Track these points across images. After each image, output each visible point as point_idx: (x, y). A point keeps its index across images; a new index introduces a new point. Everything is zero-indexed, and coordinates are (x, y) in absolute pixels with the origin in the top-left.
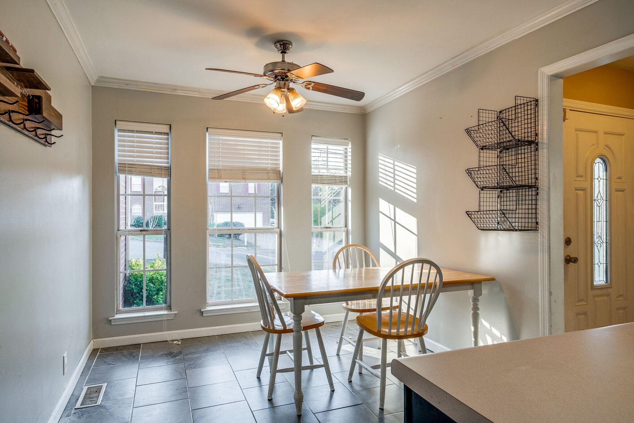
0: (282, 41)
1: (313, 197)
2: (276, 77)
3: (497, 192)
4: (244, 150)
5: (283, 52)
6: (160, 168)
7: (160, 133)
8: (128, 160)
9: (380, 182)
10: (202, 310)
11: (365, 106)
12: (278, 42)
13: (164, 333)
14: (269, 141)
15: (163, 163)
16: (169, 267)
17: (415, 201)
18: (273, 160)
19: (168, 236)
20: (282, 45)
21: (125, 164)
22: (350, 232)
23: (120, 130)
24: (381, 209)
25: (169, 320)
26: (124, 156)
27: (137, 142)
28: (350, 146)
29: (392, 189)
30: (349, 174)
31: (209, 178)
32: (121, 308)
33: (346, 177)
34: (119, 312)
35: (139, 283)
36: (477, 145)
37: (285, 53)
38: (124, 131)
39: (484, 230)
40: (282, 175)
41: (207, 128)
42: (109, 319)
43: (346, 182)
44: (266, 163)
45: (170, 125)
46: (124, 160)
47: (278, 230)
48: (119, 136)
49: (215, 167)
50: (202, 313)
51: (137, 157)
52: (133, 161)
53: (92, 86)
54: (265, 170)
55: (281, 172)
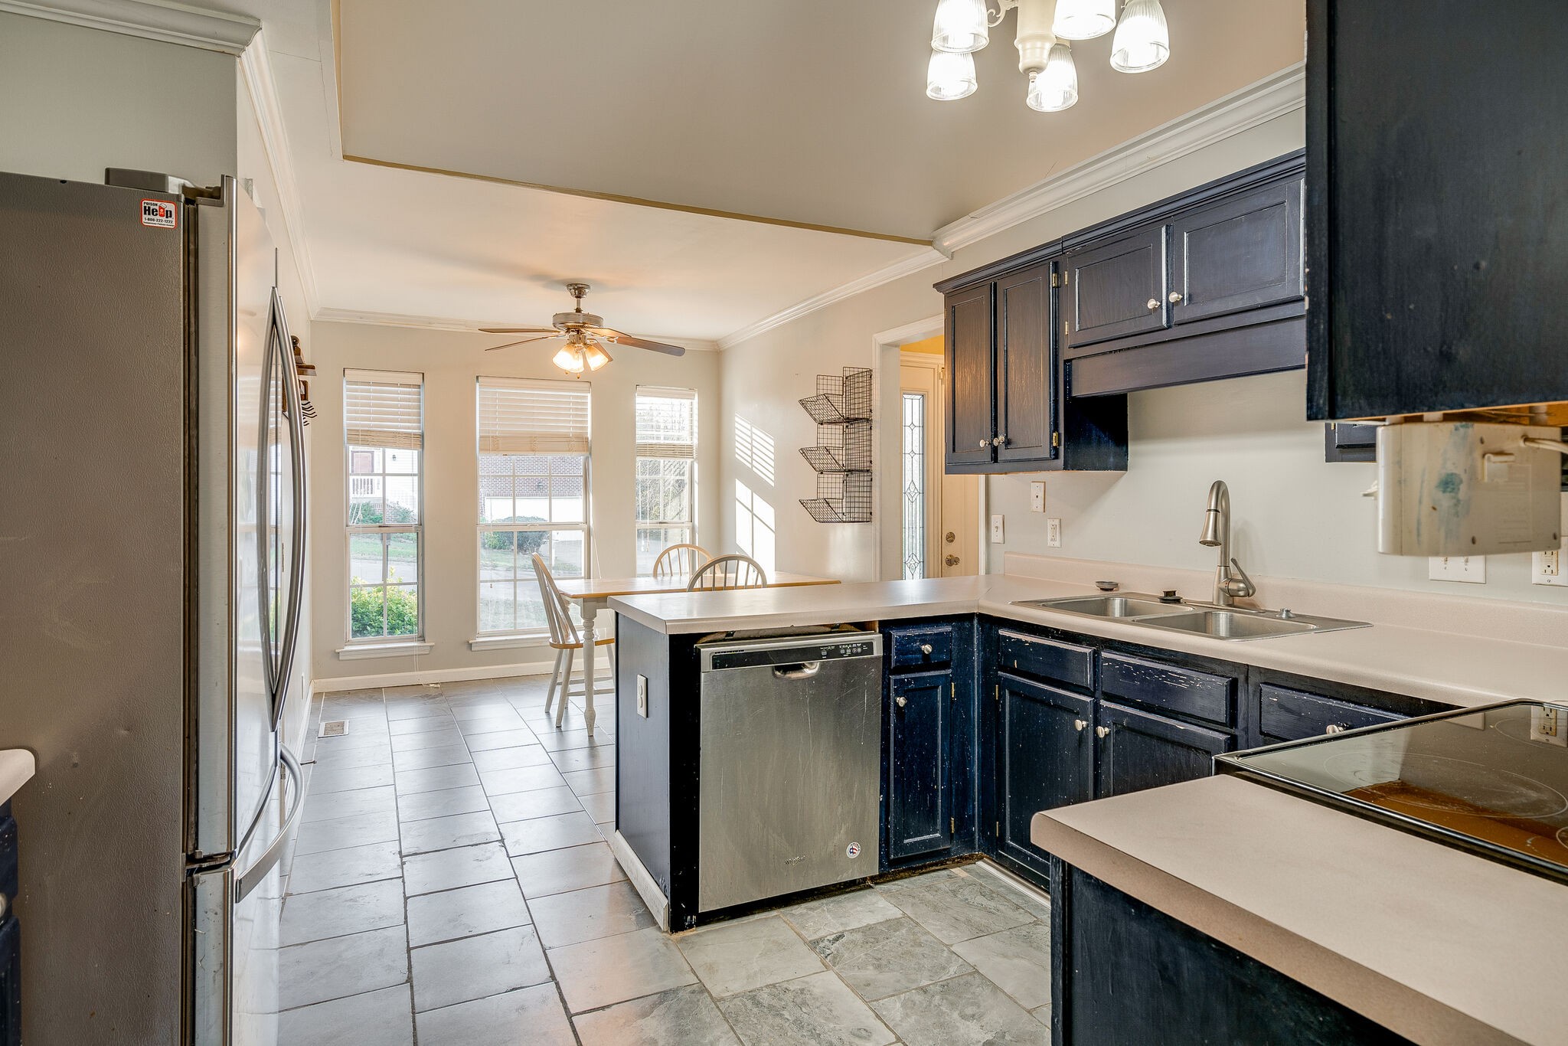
0: (576, 284)
1: (639, 477)
2: (569, 329)
3: (842, 476)
4: (533, 407)
5: (578, 297)
6: (408, 436)
7: (409, 386)
8: (362, 424)
9: (737, 456)
10: (470, 642)
11: (719, 340)
12: (571, 285)
13: (416, 673)
14: (571, 394)
15: (413, 429)
16: (421, 579)
17: (773, 484)
18: (576, 422)
19: (420, 535)
20: (576, 289)
21: (358, 431)
22: (697, 530)
23: (349, 383)
24: (738, 496)
25: (422, 654)
26: (355, 419)
27: (375, 398)
28: (696, 401)
29: (750, 466)
30: (696, 441)
31: (481, 450)
32: (350, 637)
33: (691, 446)
34: (348, 643)
35: (360, 617)
36: (815, 420)
37: (580, 297)
38: (356, 383)
39: (824, 522)
40: (591, 444)
41: (477, 377)
42: (337, 651)
43: (691, 454)
44: (566, 426)
45: (423, 374)
46: (356, 425)
47: (586, 526)
48: (348, 390)
49: (489, 433)
50: (470, 645)
51: (374, 420)
52: (369, 426)
53: (311, 321)
54: (566, 436)
55: (590, 439)
